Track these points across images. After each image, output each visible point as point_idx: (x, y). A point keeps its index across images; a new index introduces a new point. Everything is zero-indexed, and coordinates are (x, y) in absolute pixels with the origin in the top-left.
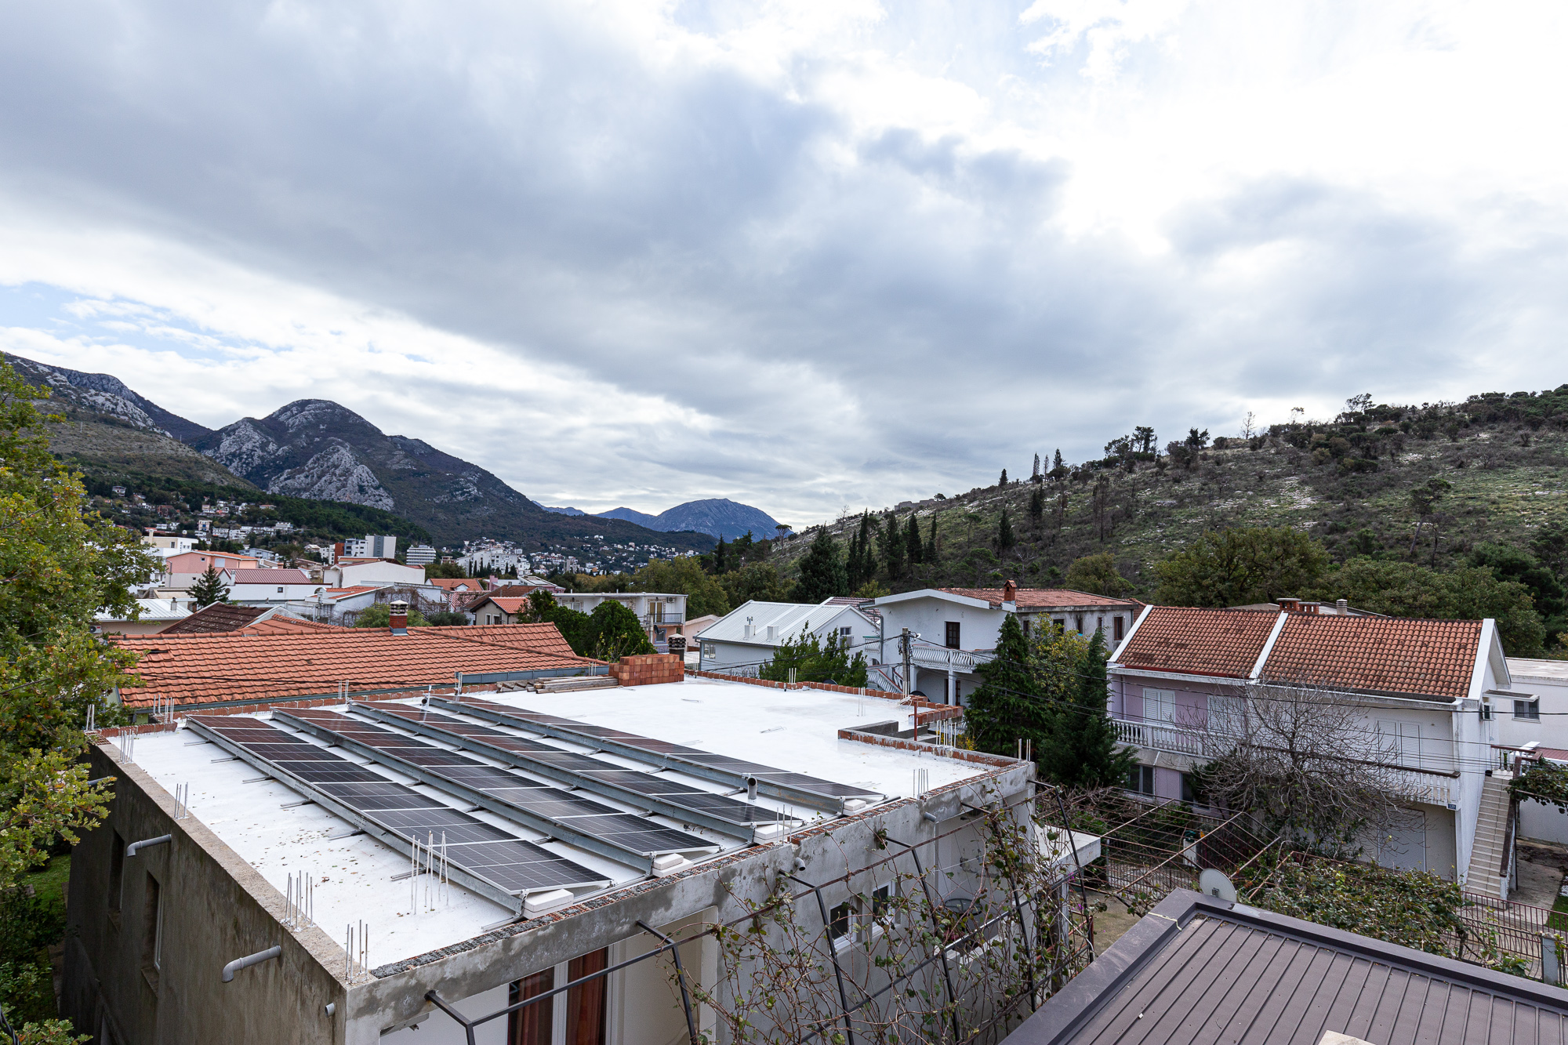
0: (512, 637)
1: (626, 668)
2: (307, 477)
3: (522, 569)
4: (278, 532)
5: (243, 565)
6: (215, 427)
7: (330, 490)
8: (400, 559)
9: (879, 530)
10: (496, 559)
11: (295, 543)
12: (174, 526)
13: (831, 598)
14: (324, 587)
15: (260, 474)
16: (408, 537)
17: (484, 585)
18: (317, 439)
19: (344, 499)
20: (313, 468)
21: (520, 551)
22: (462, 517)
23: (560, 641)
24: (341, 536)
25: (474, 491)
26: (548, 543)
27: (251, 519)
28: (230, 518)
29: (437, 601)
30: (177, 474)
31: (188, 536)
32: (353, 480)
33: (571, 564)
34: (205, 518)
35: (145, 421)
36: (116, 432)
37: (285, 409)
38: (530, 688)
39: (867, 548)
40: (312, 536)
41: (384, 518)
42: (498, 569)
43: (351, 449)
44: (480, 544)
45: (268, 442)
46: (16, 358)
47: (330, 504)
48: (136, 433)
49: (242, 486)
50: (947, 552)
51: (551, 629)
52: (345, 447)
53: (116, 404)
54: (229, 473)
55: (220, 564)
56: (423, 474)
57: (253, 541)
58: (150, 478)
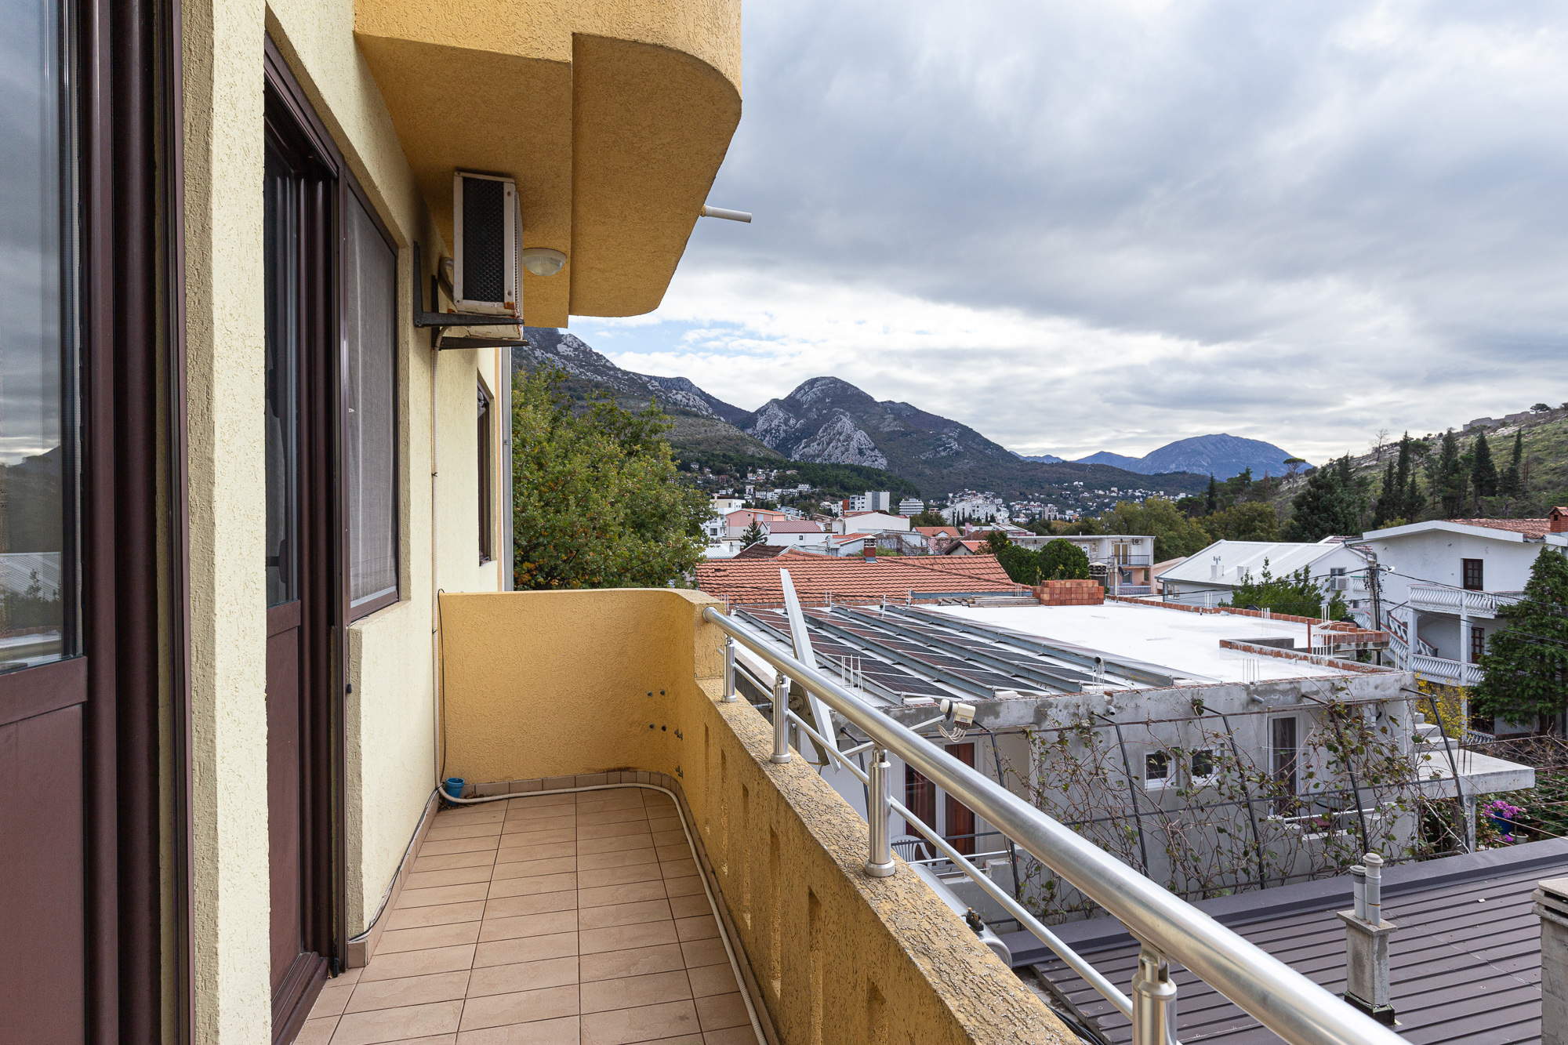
0: (958, 566)
1: (1047, 590)
2: (818, 444)
3: (1002, 518)
4: (800, 492)
5: (776, 519)
6: (753, 410)
7: (838, 455)
8: (894, 511)
9: (1428, 457)
10: (976, 509)
11: (813, 501)
12: (730, 491)
13: (1331, 537)
14: (831, 535)
15: (785, 445)
16: (900, 491)
17: (961, 532)
18: (825, 411)
19: (848, 462)
20: (823, 437)
21: (1000, 501)
22: (945, 471)
23: (999, 571)
24: (847, 494)
25: (955, 446)
26: (1027, 492)
27: (781, 483)
28: (766, 483)
29: (918, 545)
30: (730, 450)
31: (739, 498)
32: (854, 444)
33: (1050, 512)
34: (750, 484)
35: (707, 411)
36: (690, 421)
37: (800, 388)
38: (964, 603)
39: (1410, 479)
40: (825, 494)
41: (880, 476)
42: (978, 518)
43: (851, 417)
44: (962, 496)
45: (790, 418)
46: (630, 373)
47: (837, 466)
48: (702, 420)
49: (773, 456)
50: (1541, 480)
51: (991, 560)
52: (846, 416)
53: (689, 400)
54: (764, 446)
55: (760, 519)
56: (910, 434)
57: (784, 501)
58: (713, 455)
